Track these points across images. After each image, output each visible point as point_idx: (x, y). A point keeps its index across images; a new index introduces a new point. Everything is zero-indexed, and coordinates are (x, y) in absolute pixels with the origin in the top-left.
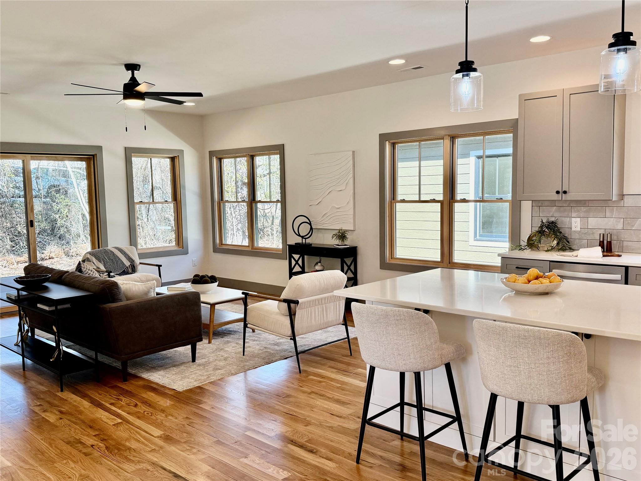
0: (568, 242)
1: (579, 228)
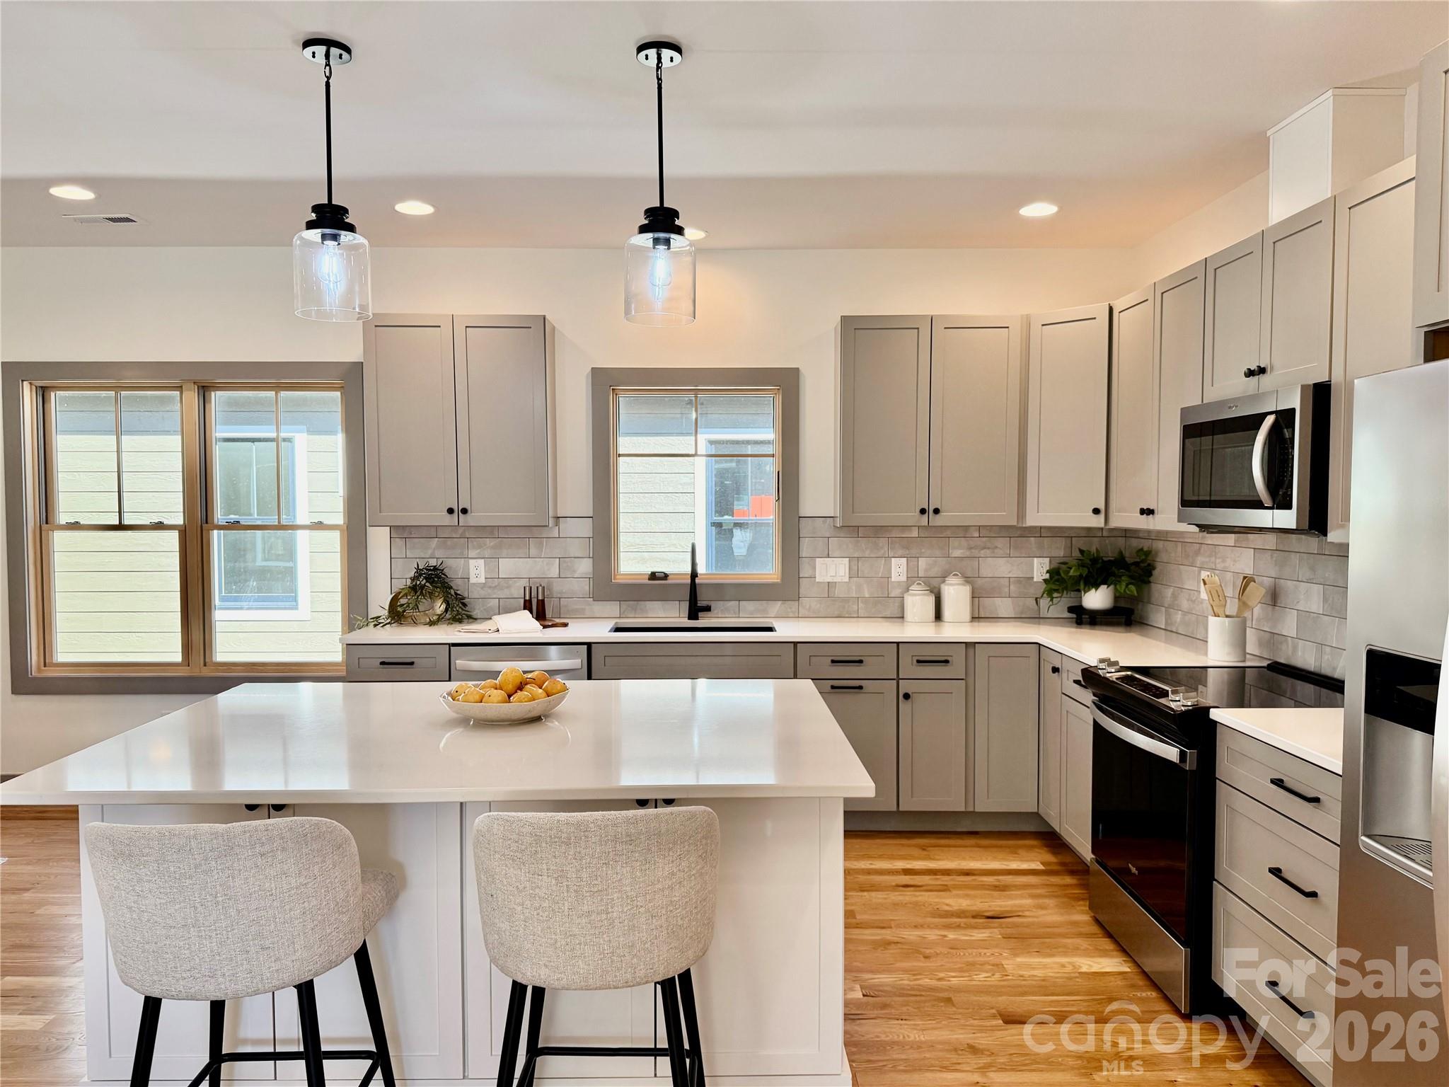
0: (465, 605)
1: (483, 578)
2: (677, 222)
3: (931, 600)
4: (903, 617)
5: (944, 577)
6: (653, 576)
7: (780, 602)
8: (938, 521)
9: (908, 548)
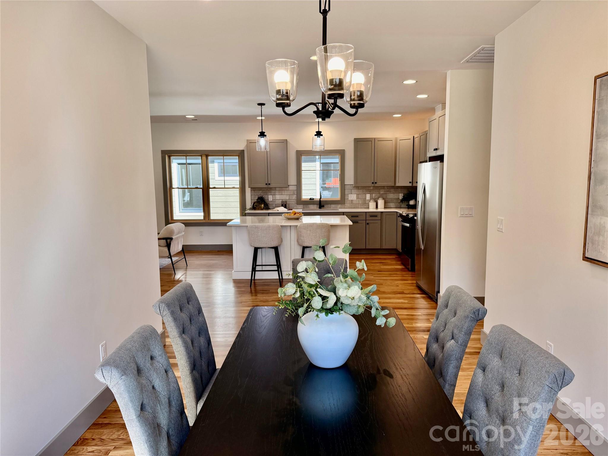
0: (268, 206)
1: (272, 199)
2: (321, 134)
3: (375, 204)
4: (369, 208)
5: (378, 198)
6: (310, 199)
7: (340, 205)
8: (376, 185)
9: (370, 192)
